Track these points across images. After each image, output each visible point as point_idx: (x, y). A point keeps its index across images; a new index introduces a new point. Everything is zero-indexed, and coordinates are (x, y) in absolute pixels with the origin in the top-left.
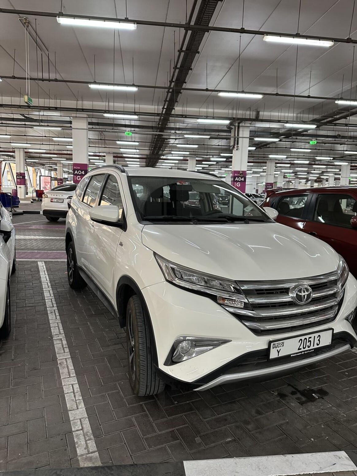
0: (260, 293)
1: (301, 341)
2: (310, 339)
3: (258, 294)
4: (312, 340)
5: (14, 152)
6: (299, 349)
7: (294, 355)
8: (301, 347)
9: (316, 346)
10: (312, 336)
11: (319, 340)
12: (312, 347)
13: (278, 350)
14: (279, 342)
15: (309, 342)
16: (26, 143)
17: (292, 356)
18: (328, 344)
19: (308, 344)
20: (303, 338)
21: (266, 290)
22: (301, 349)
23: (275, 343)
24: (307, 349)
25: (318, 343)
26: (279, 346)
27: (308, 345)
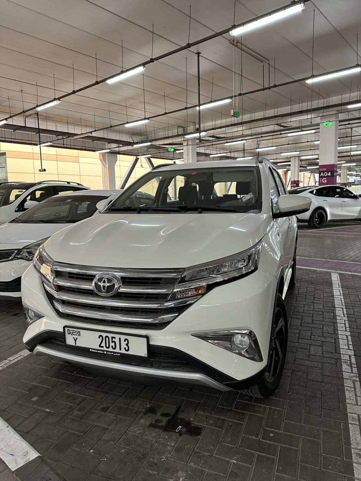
0: (72, 276)
1: (101, 337)
2: (114, 340)
3: (70, 277)
4: (117, 340)
5: (290, 161)
6: (100, 346)
7: (94, 351)
8: (103, 344)
9: (123, 351)
10: (118, 336)
11: (127, 345)
12: (117, 350)
13: (74, 338)
14: (74, 329)
15: (114, 343)
16: (295, 151)
17: (91, 350)
18: (144, 356)
19: (112, 344)
20: (104, 335)
21: (77, 274)
22: (103, 347)
23: (70, 329)
24: (111, 349)
25: (127, 349)
26: (75, 334)
27: (112, 346)
